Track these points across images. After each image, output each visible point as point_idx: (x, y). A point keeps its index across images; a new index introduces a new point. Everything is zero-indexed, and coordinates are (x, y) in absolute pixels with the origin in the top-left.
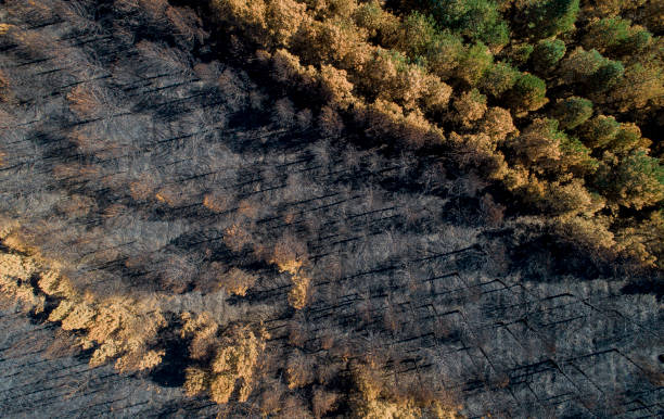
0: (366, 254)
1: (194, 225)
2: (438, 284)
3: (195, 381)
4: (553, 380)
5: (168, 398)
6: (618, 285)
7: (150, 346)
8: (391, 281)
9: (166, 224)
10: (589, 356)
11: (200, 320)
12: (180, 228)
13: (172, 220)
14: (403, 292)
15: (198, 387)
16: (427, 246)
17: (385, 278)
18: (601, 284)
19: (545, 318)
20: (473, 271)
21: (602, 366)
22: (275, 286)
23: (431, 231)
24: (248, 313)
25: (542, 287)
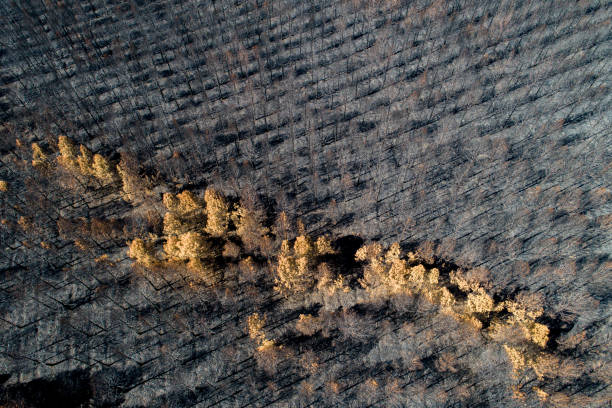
0: (215, 367)
1: (359, 364)
2: (156, 353)
3: (323, 246)
4: (70, 295)
5: (351, 228)
6: (13, 380)
7: (366, 262)
8: (194, 347)
9: (383, 360)
10: (42, 319)
11: (333, 289)
12: (371, 358)
13: (379, 364)
14: (184, 341)
15: (318, 243)
16: (166, 384)
17: (199, 349)
18: (25, 378)
19: (73, 341)
20: (128, 369)
21: (32, 314)
22: (286, 325)
23: (163, 397)
24: (304, 299)
25: (73, 367)
